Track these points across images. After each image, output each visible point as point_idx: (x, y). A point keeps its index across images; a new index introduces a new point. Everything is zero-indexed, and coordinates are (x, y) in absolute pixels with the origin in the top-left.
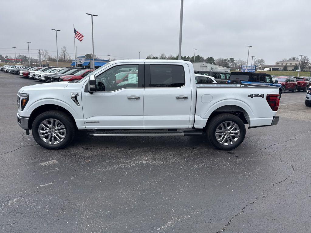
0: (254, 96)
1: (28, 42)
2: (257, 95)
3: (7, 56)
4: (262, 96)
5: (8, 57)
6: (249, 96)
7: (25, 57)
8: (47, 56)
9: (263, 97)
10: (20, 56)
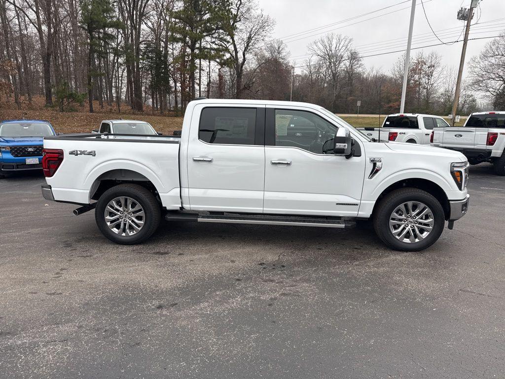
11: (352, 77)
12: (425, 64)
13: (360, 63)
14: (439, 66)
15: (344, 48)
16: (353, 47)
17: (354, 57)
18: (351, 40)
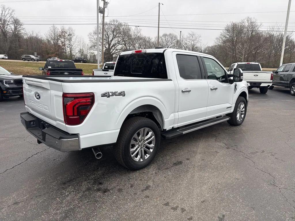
11: (17, 36)
12: (66, 33)
13: (22, 27)
14: (74, 35)
15: (9, 15)
16: (16, 16)
17: (16, 22)
18: (13, 11)
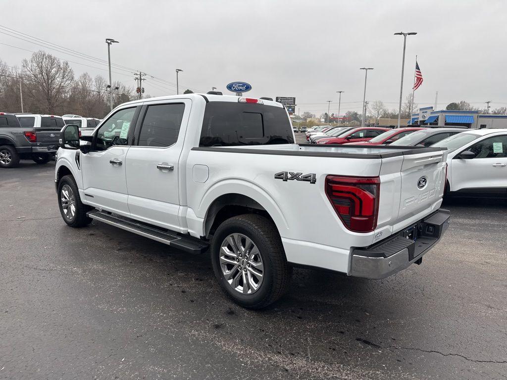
0: (289, 176)
1: (340, 92)
2: (297, 174)
3: (333, 114)
4: (311, 179)
5: (334, 116)
6: (279, 176)
7: (356, 114)
8: (381, 110)
9: (314, 182)
10: (349, 113)
